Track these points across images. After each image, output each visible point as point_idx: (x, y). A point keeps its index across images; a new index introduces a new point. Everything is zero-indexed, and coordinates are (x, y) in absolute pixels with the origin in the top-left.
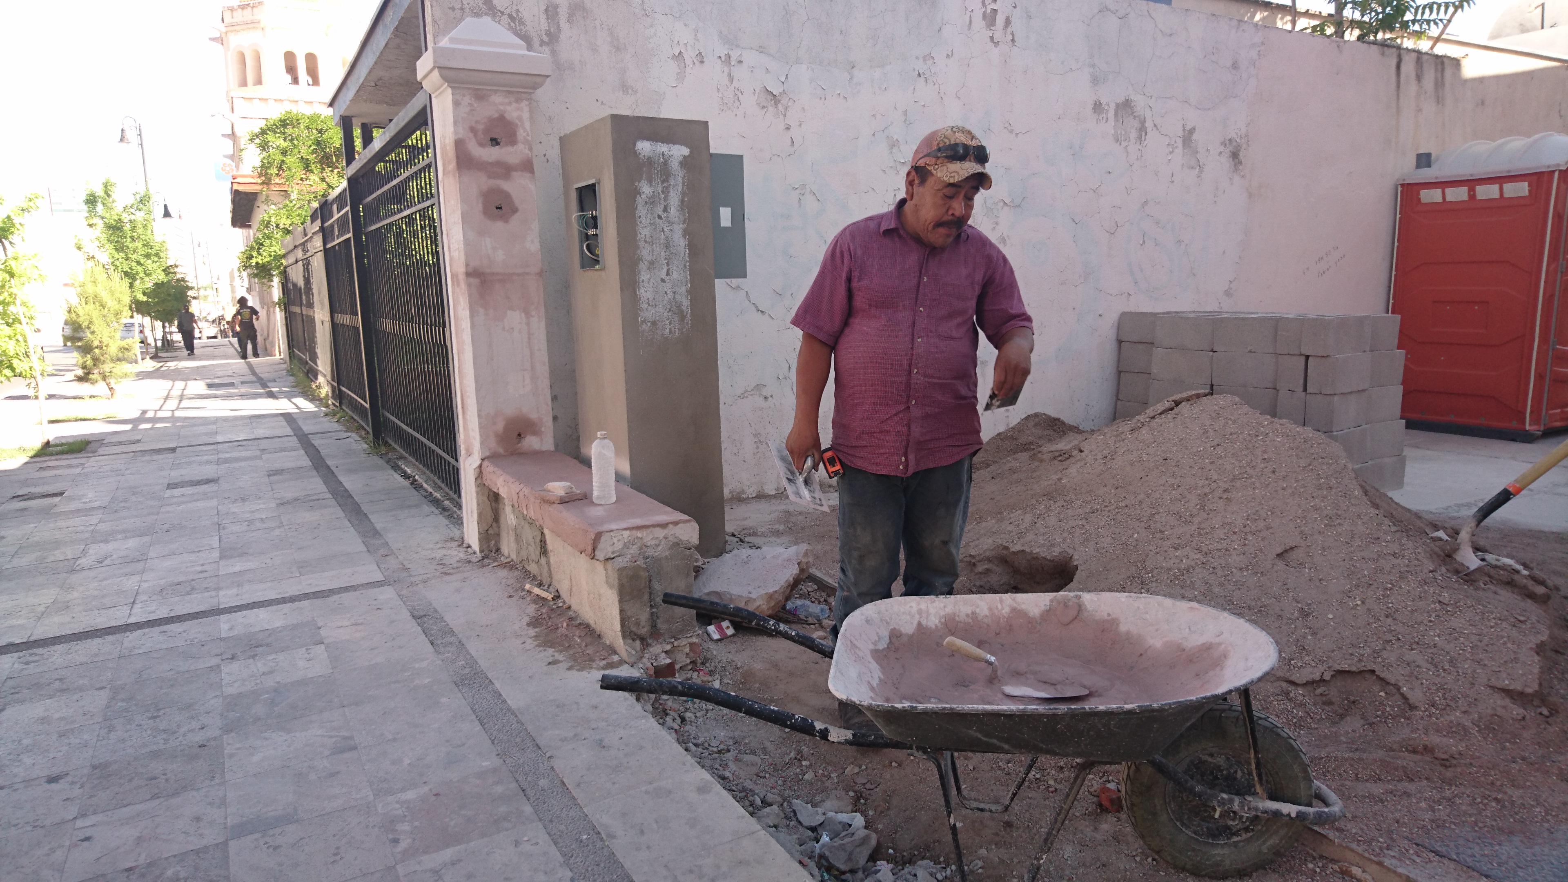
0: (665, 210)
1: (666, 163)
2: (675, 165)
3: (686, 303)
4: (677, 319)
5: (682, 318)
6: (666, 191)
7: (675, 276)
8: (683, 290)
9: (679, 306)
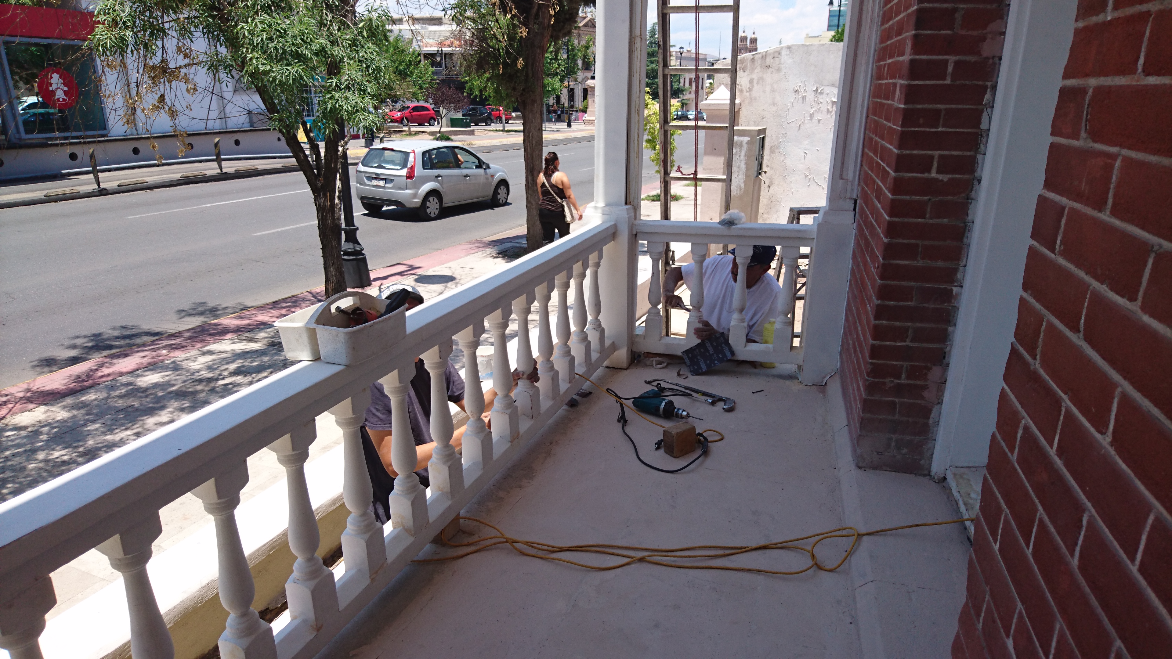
0: (740, 157)
1: (741, 143)
2: (744, 143)
3: (742, 185)
4: (739, 190)
5: (741, 189)
6: (740, 151)
7: (740, 176)
8: (742, 181)
9: (740, 186)
